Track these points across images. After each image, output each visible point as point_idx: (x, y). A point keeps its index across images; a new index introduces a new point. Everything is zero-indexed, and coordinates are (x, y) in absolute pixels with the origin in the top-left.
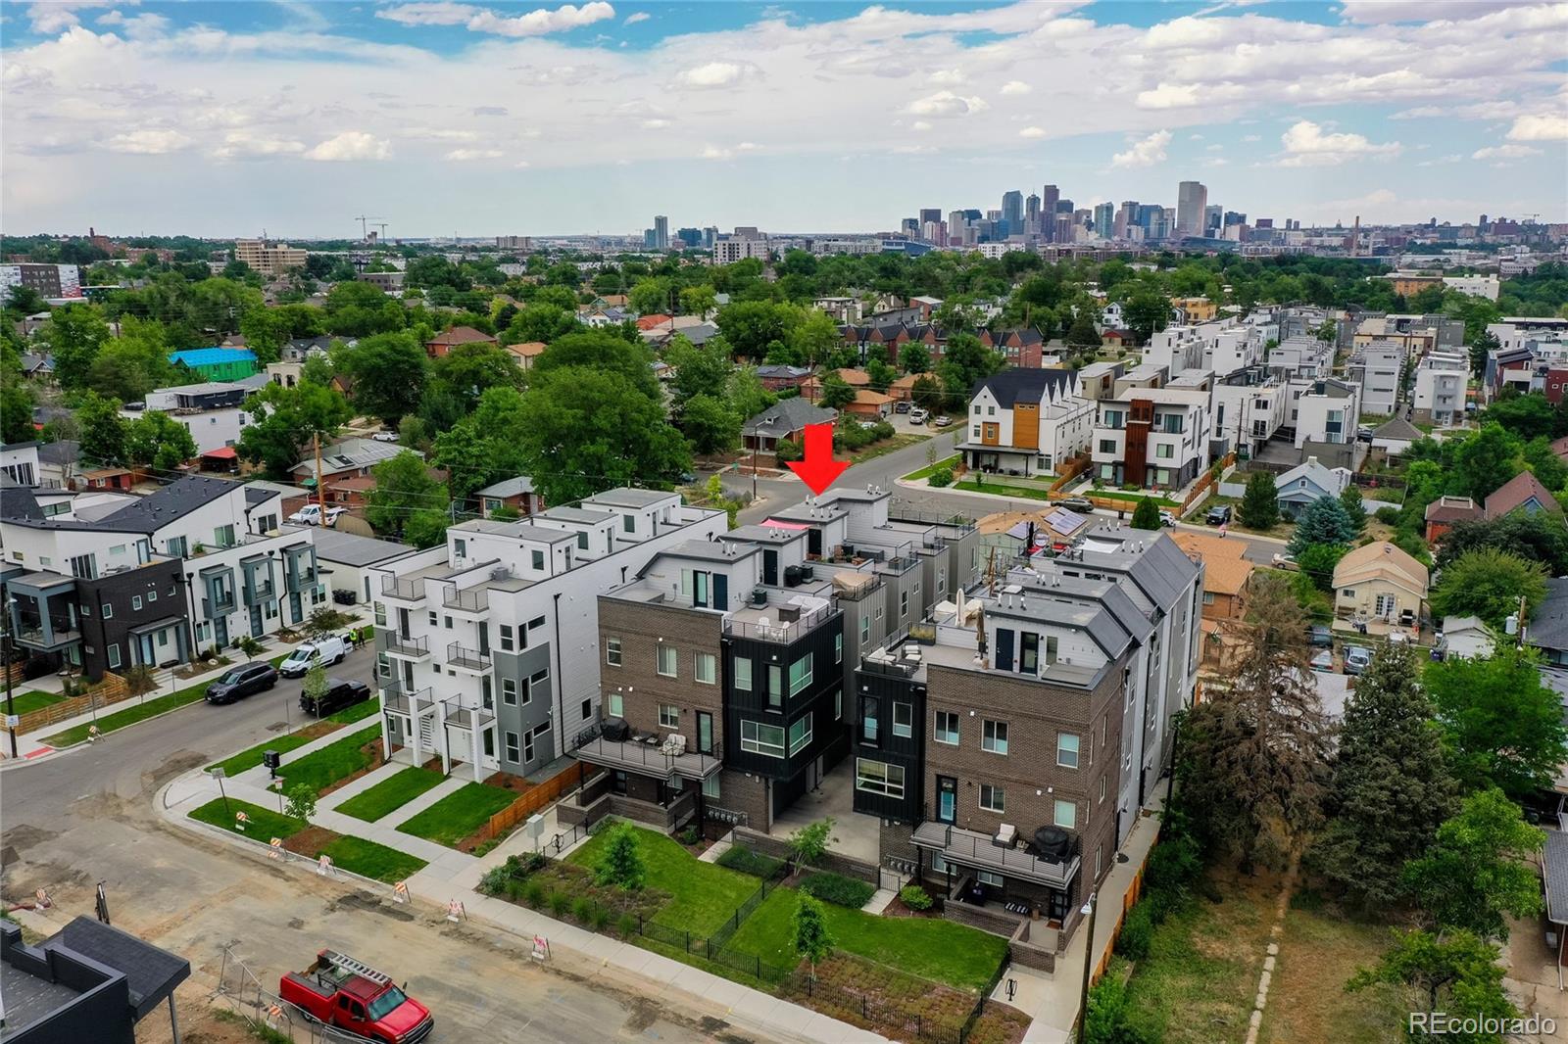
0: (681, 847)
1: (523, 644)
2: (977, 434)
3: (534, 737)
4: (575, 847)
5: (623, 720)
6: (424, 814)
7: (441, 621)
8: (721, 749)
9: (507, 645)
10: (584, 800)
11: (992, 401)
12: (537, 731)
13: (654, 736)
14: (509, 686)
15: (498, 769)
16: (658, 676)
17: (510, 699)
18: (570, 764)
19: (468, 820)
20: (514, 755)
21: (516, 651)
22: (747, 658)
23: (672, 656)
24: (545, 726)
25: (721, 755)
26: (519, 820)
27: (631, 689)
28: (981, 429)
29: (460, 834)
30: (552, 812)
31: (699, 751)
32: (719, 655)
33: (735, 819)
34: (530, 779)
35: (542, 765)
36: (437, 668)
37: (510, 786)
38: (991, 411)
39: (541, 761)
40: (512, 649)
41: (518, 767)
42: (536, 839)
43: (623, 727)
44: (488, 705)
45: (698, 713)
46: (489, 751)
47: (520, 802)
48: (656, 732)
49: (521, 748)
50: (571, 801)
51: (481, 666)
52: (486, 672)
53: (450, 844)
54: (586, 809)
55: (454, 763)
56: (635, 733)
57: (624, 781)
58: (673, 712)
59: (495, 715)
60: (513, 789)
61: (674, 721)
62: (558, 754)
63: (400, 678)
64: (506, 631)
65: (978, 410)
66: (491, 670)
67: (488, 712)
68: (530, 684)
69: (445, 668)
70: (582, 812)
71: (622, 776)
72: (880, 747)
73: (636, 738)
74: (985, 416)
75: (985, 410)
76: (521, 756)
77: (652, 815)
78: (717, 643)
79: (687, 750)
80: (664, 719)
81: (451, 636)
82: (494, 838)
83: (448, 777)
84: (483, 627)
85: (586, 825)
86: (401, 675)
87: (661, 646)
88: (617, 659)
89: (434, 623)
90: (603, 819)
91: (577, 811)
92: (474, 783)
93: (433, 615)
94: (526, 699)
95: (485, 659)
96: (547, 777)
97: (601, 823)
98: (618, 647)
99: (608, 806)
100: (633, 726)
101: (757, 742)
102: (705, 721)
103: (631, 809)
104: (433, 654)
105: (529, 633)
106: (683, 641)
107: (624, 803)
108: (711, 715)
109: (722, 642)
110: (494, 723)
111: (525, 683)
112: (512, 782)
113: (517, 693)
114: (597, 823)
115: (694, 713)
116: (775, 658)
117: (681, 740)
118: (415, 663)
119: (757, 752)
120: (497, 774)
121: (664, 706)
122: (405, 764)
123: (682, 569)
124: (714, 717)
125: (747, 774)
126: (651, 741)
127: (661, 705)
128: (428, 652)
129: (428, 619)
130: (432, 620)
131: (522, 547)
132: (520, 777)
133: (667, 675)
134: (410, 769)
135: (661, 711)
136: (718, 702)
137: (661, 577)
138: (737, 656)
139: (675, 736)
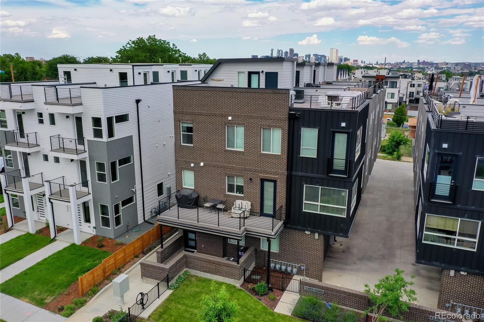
0: (255, 298)
1: (111, 134)
3: (121, 208)
4: (158, 302)
5: (194, 190)
6: (25, 273)
7: (46, 118)
8: (284, 211)
9: (98, 134)
10: (163, 258)
12: (124, 203)
13: (221, 202)
14: (101, 166)
15: (95, 233)
16: (226, 151)
17: (102, 178)
18: (151, 228)
19: (62, 278)
20: (106, 222)
21: (105, 138)
22: (314, 127)
23: (240, 132)
24: (130, 200)
25: (284, 217)
26: (108, 277)
27: (202, 164)
29: (52, 293)
30: (136, 268)
31: (262, 214)
32: (286, 127)
33: (295, 270)
34: (119, 240)
35: (128, 230)
36: (46, 158)
37: (102, 246)
39: (128, 226)
40: (101, 137)
41: (110, 232)
42: (122, 297)
43: (194, 196)
44: (85, 183)
45: (263, 181)
46: (88, 220)
47: (109, 261)
48: (224, 199)
49: (111, 216)
50: (152, 258)
51: (77, 152)
52: (81, 157)
53: (40, 303)
54: (167, 266)
55: (60, 230)
56: (206, 201)
57: (195, 240)
58: (239, 182)
59: (91, 192)
60: (104, 249)
61: (240, 189)
62: (140, 221)
63: (20, 168)
64: (97, 121)
66: (86, 155)
67: (85, 189)
68: (118, 167)
69: (51, 155)
70: (163, 269)
71: (192, 236)
72: (454, 203)
73: (207, 205)
76: (112, 222)
77: (225, 269)
78: (284, 115)
79: (252, 213)
80: (231, 188)
81: (54, 130)
82: (83, 295)
83: (54, 240)
84: (79, 120)
85: (167, 280)
86: (21, 165)
87: (231, 124)
88: (189, 139)
89: (41, 122)
90: (181, 273)
91: (159, 268)
92: (73, 245)
93: (40, 115)
94: (114, 178)
95: (80, 147)
96: (132, 238)
97: (180, 277)
98: (190, 130)
99: (185, 262)
100: (202, 195)
101: (319, 204)
102: (269, 188)
103: (204, 264)
104: (42, 146)
105: (117, 127)
106: (251, 117)
107: (196, 258)
108: (275, 182)
109: (289, 114)
110: (90, 197)
111: (113, 165)
112: (104, 243)
113: (107, 172)
114: (176, 277)
115: (259, 182)
116: (343, 125)
117: (247, 205)
118: (29, 154)
119: (319, 212)
120: (93, 237)
121: (231, 177)
122: (24, 231)
123: (238, 72)
124: (278, 184)
125: (307, 232)
126: (220, 206)
127: (228, 177)
128: (38, 145)
129: (36, 118)
130: (39, 119)
131: (111, 70)
132: (111, 239)
133: (235, 149)
134: (25, 235)
135: (228, 182)
136: (283, 170)
137: (220, 80)
138: (304, 126)
139: (242, 202)
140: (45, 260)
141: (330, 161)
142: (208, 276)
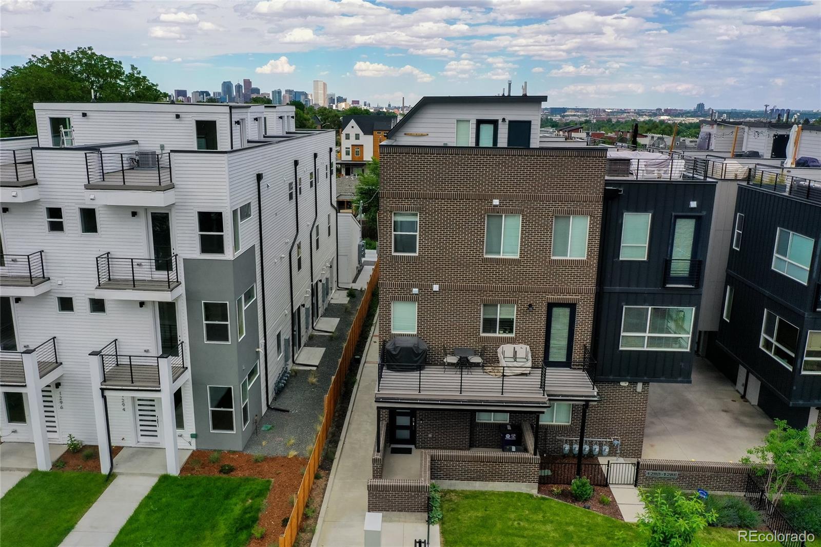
0: (579, 507)
1: (236, 243)
2: (348, 153)
3: (248, 388)
5: (417, 337)
7: (72, 220)
8: (586, 355)
9: (212, 244)
11: (357, 130)
12: (250, 380)
13: (475, 353)
14: (217, 312)
15: (194, 447)
16: (485, 260)
20: (223, 421)
21: (228, 253)
22: (645, 210)
23: (512, 226)
24: (255, 370)
25: (585, 363)
27: (436, 288)
28: (351, 150)
32: (598, 214)
33: (607, 449)
34: (250, 453)
35: (257, 429)
36: (66, 304)
38: (357, 137)
39: (256, 422)
41: (233, 438)
45: (551, 306)
46: (179, 423)
48: (476, 347)
49: (237, 407)
51: (169, 285)
52: (167, 296)
54: (427, 481)
55: (115, 453)
57: (410, 427)
58: (502, 313)
59: (188, 364)
60: (239, 474)
62: (264, 408)
64: (211, 220)
65: (348, 137)
66: (181, 290)
68: (243, 308)
69: (86, 300)
70: (419, 489)
71: (403, 421)
74: (352, 141)
75: (353, 137)
79: (533, 365)
80: (489, 325)
83: (111, 476)
85: (427, 507)
87: (496, 214)
89: (57, 227)
91: (410, 488)
92: (167, 478)
93: (55, 212)
94: (240, 329)
95: (165, 274)
98: (413, 226)
99: (430, 470)
100: (435, 344)
101: (647, 334)
102: (561, 318)
104: (56, 280)
105: (241, 228)
106: (536, 198)
107: (452, 459)
109: (606, 191)
110: (187, 379)
111: (240, 306)
113: (231, 321)
115: (545, 309)
116: (693, 204)
117: (522, 350)
118: (18, 300)
119: (645, 349)
120: (192, 454)
121: (491, 305)
122: (19, 469)
123: (457, 121)
124: (579, 309)
125: (622, 384)
126: (476, 359)
127: (485, 305)
128: (46, 279)
129: (44, 220)
130: (50, 221)
131: (178, 116)
132: (234, 452)
133: (501, 256)
134: (30, 476)
135: (484, 315)
136: (589, 285)
137: (422, 135)
138: (628, 210)
139: (514, 348)
140: (133, 520)
141: (668, 263)
142: (478, 486)
